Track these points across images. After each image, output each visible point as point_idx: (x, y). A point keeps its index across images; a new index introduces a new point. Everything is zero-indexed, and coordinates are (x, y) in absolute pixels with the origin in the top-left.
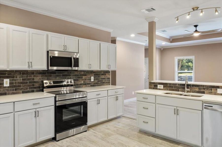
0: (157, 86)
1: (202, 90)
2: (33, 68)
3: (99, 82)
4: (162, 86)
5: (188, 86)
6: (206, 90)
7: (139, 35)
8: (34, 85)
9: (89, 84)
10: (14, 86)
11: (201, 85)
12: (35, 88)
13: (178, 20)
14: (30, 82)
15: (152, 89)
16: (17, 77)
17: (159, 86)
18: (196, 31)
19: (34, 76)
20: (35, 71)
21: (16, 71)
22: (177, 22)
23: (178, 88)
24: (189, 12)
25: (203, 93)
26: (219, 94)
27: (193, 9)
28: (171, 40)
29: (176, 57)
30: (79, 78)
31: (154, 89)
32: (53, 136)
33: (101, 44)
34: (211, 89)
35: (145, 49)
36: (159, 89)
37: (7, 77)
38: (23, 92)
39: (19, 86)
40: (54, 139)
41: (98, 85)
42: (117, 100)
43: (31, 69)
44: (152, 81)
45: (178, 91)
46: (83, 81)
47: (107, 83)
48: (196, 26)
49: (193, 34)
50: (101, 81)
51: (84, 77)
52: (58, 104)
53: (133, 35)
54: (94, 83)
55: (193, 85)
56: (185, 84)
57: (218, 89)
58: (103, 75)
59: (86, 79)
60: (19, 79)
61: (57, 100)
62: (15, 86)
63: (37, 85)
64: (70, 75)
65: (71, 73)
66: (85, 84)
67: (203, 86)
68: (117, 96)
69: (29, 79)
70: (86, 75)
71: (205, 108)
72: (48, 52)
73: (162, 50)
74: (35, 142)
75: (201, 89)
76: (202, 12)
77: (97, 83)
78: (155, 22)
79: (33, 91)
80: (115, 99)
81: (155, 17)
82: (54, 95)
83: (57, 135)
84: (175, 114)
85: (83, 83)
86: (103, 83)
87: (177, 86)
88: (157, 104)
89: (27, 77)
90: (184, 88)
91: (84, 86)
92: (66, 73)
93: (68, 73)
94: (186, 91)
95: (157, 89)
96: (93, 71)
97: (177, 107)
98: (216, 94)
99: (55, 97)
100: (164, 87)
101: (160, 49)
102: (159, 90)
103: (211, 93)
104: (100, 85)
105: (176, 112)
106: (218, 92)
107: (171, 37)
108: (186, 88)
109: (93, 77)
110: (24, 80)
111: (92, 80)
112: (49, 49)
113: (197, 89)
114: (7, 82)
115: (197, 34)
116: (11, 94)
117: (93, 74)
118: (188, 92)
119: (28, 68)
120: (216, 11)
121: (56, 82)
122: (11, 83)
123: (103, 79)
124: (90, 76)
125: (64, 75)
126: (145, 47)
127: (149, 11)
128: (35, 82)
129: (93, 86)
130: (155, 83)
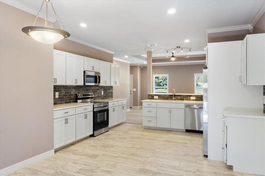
0: (154, 97)
1: (183, 98)
2: (78, 84)
3: (106, 96)
4: (157, 97)
5: (175, 95)
7: (132, 57)
8: (70, 97)
9: (100, 97)
11: (182, 95)
12: (71, 99)
13: (167, 52)
14: (69, 95)
16: (62, 91)
17: (155, 97)
18: (173, 56)
19: (71, 90)
20: (71, 86)
21: (62, 86)
22: (167, 54)
23: (168, 97)
24: (175, 49)
25: (183, 100)
26: (191, 100)
27: (177, 47)
29: (154, 75)
30: (95, 92)
31: (151, 99)
32: (92, 133)
34: (188, 97)
35: (130, 66)
36: (155, 99)
37: (57, 91)
38: (66, 103)
39: (63, 98)
40: (92, 136)
44: (150, 94)
45: (168, 100)
48: (173, 53)
49: (170, 58)
50: (107, 95)
52: (95, 110)
53: (126, 57)
54: (104, 96)
55: (177, 95)
57: (191, 97)
58: (108, 89)
59: (98, 93)
61: (95, 107)
62: (61, 98)
63: (72, 97)
64: (90, 90)
65: (90, 88)
66: (98, 97)
67: (183, 95)
68: (123, 106)
69: (68, 93)
70: (98, 90)
71: (186, 107)
72: (84, 72)
73: (142, 67)
74: (84, 137)
76: (182, 50)
77: (105, 96)
78: (152, 52)
79: (70, 102)
80: (122, 108)
81: (152, 48)
82: (93, 104)
83: (95, 132)
85: (97, 96)
86: (109, 96)
87: (168, 96)
88: (158, 108)
89: (67, 91)
90: (172, 98)
91: (98, 98)
92: (88, 88)
93: (89, 88)
95: (153, 99)
96: (103, 86)
97: (170, 108)
98: (190, 100)
99: (93, 105)
100: (158, 97)
101: (141, 67)
103: (187, 100)
104: (107, 98)
105: (170, 112)
106: (191, 99)
109: (102, 92)
110: (66, 93)
111: (102, 94)
112: (85, 70)
113: (180, 98)
114: (57, 94)
115: (173, 59)
116: (59, 104)
117: (103, 89)
118: (174, 100)
119: (74, 84)
120: (190, 51)
121: (84, 95)
122: (59, 96)
123: (109, 93)
124: (101, 90)
125: (87, 90)
126: (130, 64)
127: (151, 45)
128: (71, 95)
129: (103, 99)
130: (152, 95)
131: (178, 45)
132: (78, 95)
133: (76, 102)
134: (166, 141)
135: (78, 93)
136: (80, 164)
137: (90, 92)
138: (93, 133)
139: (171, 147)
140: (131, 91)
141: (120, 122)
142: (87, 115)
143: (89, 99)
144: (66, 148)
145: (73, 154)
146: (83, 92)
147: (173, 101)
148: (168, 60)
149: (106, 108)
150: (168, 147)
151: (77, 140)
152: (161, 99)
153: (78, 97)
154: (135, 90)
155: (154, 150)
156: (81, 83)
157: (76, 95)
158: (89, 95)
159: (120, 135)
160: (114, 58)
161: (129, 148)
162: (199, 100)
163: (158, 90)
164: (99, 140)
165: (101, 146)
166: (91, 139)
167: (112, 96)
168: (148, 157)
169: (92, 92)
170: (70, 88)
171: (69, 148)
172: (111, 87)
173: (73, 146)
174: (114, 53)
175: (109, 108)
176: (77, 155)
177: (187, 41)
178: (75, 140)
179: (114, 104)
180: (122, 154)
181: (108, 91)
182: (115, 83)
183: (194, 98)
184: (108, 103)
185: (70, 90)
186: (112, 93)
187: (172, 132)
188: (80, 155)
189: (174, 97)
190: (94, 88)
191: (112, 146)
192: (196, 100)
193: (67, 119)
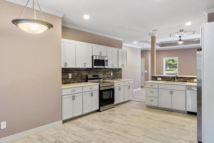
2: (86, 67)
3: (116, 77)
4: (161, 78)
5: (177, 78)
6: (187, 80)
7: (140, 42)
8: (82, 78)
9: (110, 78)
10: (74, 78)
11: (185, 77)
12: (83, 80)
13: (170, 36)
14: (81, 76)
15: (154, 80)
16: (74, 73)
17: (158, 79)
18: (180, 40)
20: (83, 68)
21: (74, 69)
22: (170, 38)
24: (178, 32)
25: (186, 82)
27: (180, 31)
28: (161, 45)
29: (164, 58)
30: (105, 73)
33: (119, 50)
34: (191, 79)
35: (141, 51)
36: (159, 80)
37: (70, 73)
38: (78, 82)
39: (76, 78)
40: (98, 111)
41: (115, 79)
42: (129, 88)
43: (85, 67)
44: (154, 76)
45: (171, 81)
46: (106, 76)
47: (120, 77)
48: (180, 37)
49: (178, 42)
50: (117, 76)
51: (107, 73)
52: (101, 89)
53: (135, 42)
54: (113, 77)
55: (180, 77)
56: (175, 77)
57: (194, 79)
58: (117, 71)
59: (108, 75)
60: (76, 74)
61: (100, 86)
63: (84, 78)
64: (100, 72)
65: (100, 70)
66: (108, 78)
67: (186, 78)
68: (129, 86)
69: (80, 74)
70: (108, 72)
71: (187, 89)
72: (93, 57)
74: (91, 111)
75: (185, 79)
76: (185, 33)
77: (114, 77)
78: (156, 36)
79: (82, 82)
81: (156, 34)
83: (100, 108)
84: (170, 94)
85: (106, 77)
86: (118, 77)
87: (170, 78)
88: (159, 89)
89: (79, 72)
91: (107, 79)
92: (98, 70)
94: (176, 81)
95: (157, 80)
96: (112, 69)
97: (172, 90)
98: (193, 82)
99: (99, 85)
100: (162, 79)
102: (159, 81)
103: (190, 82)
104: (116, 79)
105: (171, 93)
106: (194, 81)
107: (161, 43)
108: (176, 79)
109: (112, 73)
110: (78, 74)
111: (112, 75)
112: (93, 55)
113: (183, 80)
114: (70, 75)
115: (180, 43)
116: (72, 83)
117: (112, 71)
118: (177, 81)
119: (84, 67)
120: (194, 33)
121: (93, 76)
122: (72, 76)
123: (118, 74)
124: (110, 72)
125: (97, 72)
126: (141, 49)
127: (153, 31)
128: (83, 76)
129: (112, 79)
130: (155, 76)
131: (181, 29)
132: (88, 76)
133: (87, 81)
134: (163, 122)
135: (89, 74)
136: (77, 136)
137: (100, 74)
138: (99, 109)
139: (166, 128)
140: (143, 73)
141: (126, 100)
142: (93, 93)
143: (97, 80)
144: (74, 120)
145: (76, 126)
146: (94, 73)
147: (176, 83)
148: (176, 44)
149: (112, 87)
150: (163, 128)
151: (83, 114)
152: (164, 81)
153: (89, 78)
154: (147, 72)
155: (148, 130)
156: (89, 66)
157: (87, 76)
158: (98, 76)
159: (122, 112)
160: (124, 44)
161: (125, 125)
163: (168, 72)
164: (103, 115)
165: (102, 120)
166: (96, 114)
167: (121, 77)
168: (139, 137)
169: (101, 74)
170: (82, 70)
171: (76, 120)
172: (120, 69)
173: (80, 119)
174: (123, 40)
175: (115, 88)
176: (80, 127)
177: (189, 24)
178: (82, 114)
179: (119, 84)
180: (116, 130)
181: (117, 73)
182: (123, 65)
184: (114, 83)
185: (82, 72)
186: (121, 74)
187: (173, 113)
188: (81, 128)
189: (177, 79)
190: (103, 70)
191: (111, 122)
193: (74, 96)
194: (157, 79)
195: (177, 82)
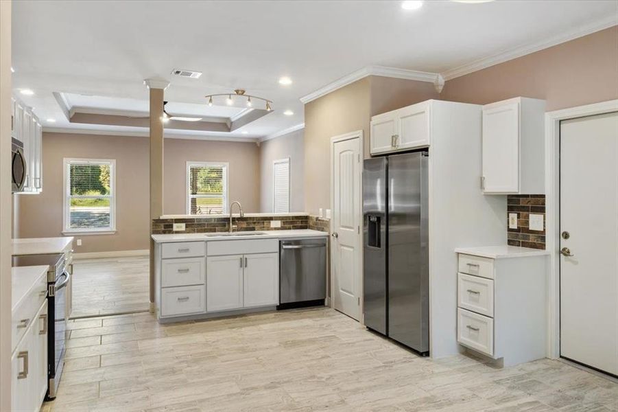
0: (172, 226)
1: (251, 226)
4: (183, 225)
6: (256, 224)
11: (250, 218)
13: (211, 101)
15: (160, 233)
17: (176, 227)
22: (210, 104)
23: (215, 225)
24: (230, 95)
25: (253, 229)
26: (272, 229)
27: (237, 92)
28: (72, 115)
29: (67, 159)
31: (164, 232)
34: (263, 223)
36: (177, 232)
44: (161, 218)
45: (215, 231)
56: (229, 218)
57: (271, 221)
75: (250, 223)
76: (249, 99)
84: (241, 266)
87: (213, 222)
88: (210, 256)
90: (228, 225)
94: (231, 230)
95: (171, 232)
98: (269, 229)
100: (186, 227)
102: (177, 235)
103: (262, 229)
105: (243, 263)
106: (272, 226)
107: (74, 108)
108: (231, 224)
113: (244, 225)
118: (234, 230)
130: (166, 220)
147: (233, 235)
152: (194, 231)
162: (290, 229)
183: (278, 224)
189: (233, 224)
192: (282, 228)
194: (172, 227)
195: (234, 233)
